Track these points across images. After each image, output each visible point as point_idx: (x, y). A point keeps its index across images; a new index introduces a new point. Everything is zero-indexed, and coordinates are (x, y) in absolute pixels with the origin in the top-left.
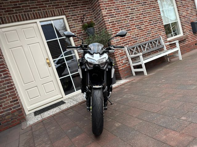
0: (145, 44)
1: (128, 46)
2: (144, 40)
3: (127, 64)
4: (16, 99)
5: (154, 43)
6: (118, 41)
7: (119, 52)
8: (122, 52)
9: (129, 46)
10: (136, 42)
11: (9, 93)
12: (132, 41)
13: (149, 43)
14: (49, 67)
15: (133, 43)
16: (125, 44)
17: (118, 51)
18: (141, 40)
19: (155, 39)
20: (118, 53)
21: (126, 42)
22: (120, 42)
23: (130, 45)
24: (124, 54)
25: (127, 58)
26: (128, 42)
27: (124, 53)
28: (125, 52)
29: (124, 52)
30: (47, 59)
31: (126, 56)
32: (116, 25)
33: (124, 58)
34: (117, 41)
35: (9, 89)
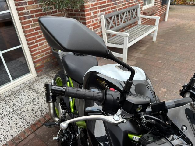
0: (123, 14)
1: (104, 13)
2: (123, 7)
5: (132, 12)
6: (93, 3)
8: (97, 22)
9: (106, 13)
10: (115, 8)
12: (110, 5)
13: (128, 12)
15: (112, 8)
16: (102, 9)
17: (92, 20)
18: (120, 6)
19: (133, 8)
20: (92, 23)
21: (103, 7)
22: (96, 4)
23: (107, 11)
24: (98, 26)
25: (101, 32)
26: (107, 6)
27: (98, 24)
28: (100, 22)
29: (98, 22)
31: (100, 29)
33: (97, 32)
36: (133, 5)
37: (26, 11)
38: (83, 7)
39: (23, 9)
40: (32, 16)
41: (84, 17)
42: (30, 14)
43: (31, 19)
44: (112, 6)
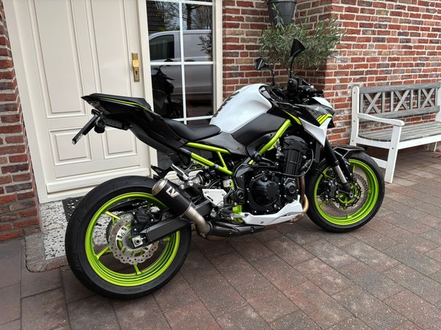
0: (402, 92)
1: (361, 84)
2: (403, 81)
3: (342, 134)
4: (22, 163)
5: (422, 93)
6: (343, 64)
7: (337, 94)
8: (344, 96)
9: (365, 85)
10: (385, 79)
11: (4, 142)
12: (376, 72)
13: (412, 91)
14: (135, 81)
15: (378, 79)
16: (358, 77)
17: (335, 91)
18: (396, 78)
19: (427, 85)
20: (334, 97)
21: (362, 73)
22: (348, 67)
23: (367, 82)
24: (346, 106)
25: (350, 117)
26: (368, 73)
27: (346, 102)
28: (350, 99)
29: (347, 97)
30: (134, 57)
31: (348, 110)
32: (356, 14)
33: (342, 115)
34: (342, 61)
35: (8, 127)
36: (429, 81)
37: (235, 65)
38: (324, 67)
39: (232, 61)
40: (241, 75)
41: (322, 84)
42: (239, 71)
43: (239, 78)
44: (378, 75)
